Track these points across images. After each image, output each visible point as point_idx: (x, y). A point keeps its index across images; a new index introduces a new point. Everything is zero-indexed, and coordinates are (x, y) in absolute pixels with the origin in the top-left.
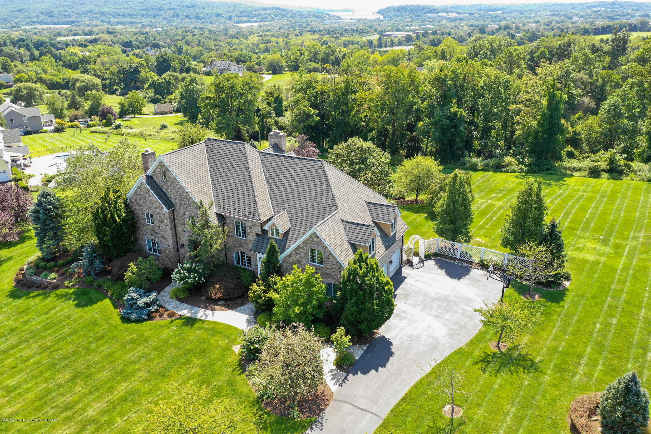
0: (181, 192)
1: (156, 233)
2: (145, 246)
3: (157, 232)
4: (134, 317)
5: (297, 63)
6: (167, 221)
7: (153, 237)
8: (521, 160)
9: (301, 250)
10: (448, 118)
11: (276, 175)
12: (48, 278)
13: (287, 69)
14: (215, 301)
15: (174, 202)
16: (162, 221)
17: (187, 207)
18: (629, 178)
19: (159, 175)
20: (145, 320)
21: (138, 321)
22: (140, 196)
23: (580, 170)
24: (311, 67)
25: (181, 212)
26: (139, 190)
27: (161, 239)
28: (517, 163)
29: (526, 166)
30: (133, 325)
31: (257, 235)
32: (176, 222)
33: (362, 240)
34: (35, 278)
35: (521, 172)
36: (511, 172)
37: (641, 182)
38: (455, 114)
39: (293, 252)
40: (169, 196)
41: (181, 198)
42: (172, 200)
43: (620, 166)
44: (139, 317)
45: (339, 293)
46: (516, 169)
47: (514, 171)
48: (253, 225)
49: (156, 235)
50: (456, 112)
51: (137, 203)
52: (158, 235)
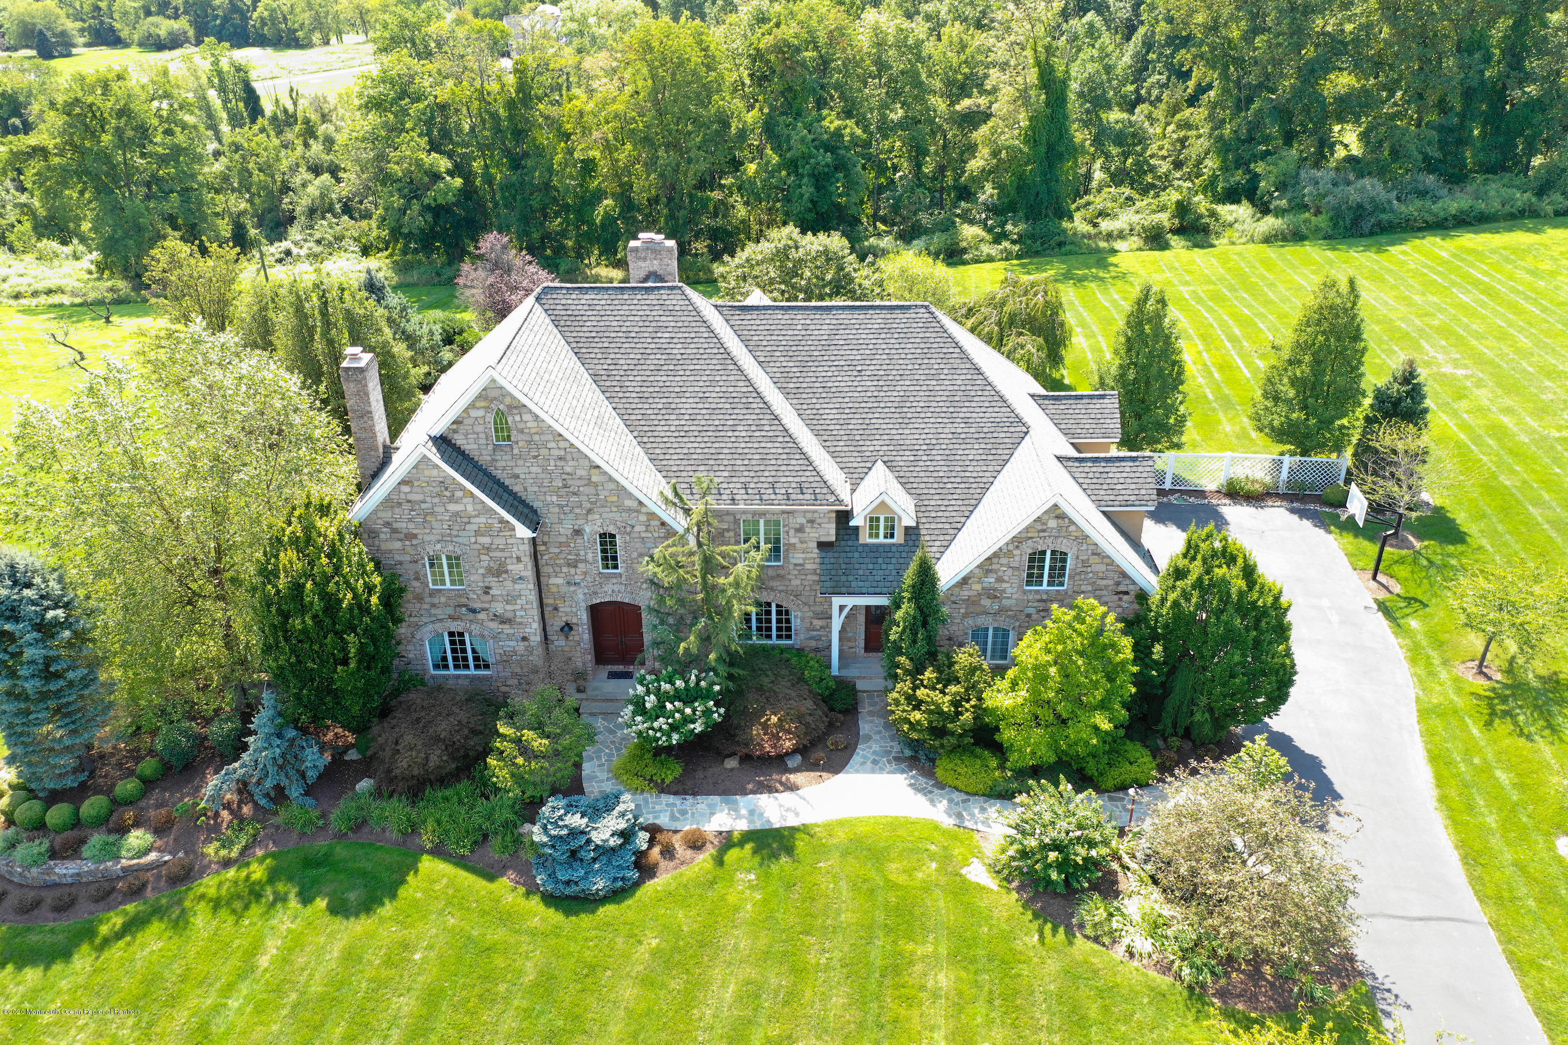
0: (568, 469)
1: (474, 611)
2: (423, 656)
3: (477, 605)
4: (600, 885)
5: (102, 23)
6: (521, 566)
7: (456, 626)
8: (998, 230)
9: (1004, 561)
10: (828, 147)
11: (803, 365)
12: (124, 853)
13: (81, 40)
14: (778, 762)
15: (536, 505)
16: (499, 571)
17: (589, 511)
18: (1225, 241)
19: (479, 429)
20: (637, 884)
21: (618, 894)
22: (406, 506)
23: (1121, 236)
24: (163, 33)
25: (566, 529)
26: (406, 489)
27: (493, 625)
28: (988, 237)
29: (1014, 242)
30: (607, 911)
31: (822, 545)
32: (541, 562)
33: (1133, 498)
34: (65, 870)
35: (1007, 259)
36: (984, 262)
37: (1251, 246)
38: (838, 134)
39: (977, 571)
40: (516, 489)
41: (565, 486)
42: (530, 498)
43: (1201, 216)
44: (615, 879)
45: (1158, 648)
46: (993, 252)
47: (990, 259)
48: (811, 521)
49: (471, 616)
50: (839, 129)
51: (395, 531)
52: (482, 616)
